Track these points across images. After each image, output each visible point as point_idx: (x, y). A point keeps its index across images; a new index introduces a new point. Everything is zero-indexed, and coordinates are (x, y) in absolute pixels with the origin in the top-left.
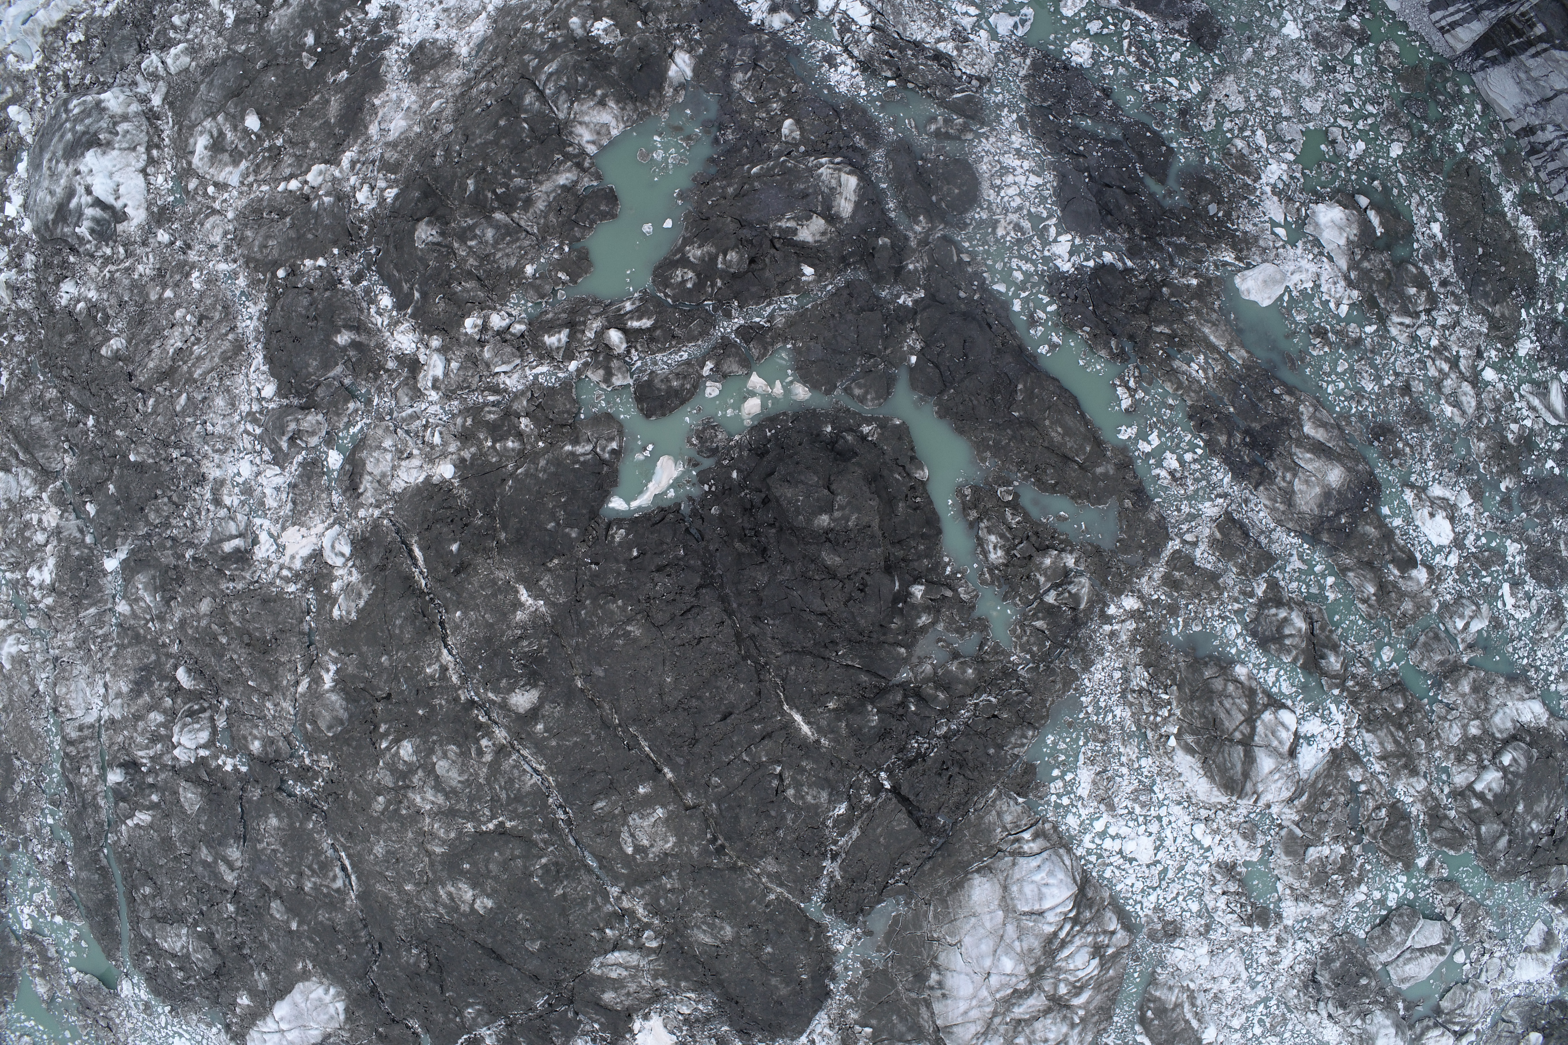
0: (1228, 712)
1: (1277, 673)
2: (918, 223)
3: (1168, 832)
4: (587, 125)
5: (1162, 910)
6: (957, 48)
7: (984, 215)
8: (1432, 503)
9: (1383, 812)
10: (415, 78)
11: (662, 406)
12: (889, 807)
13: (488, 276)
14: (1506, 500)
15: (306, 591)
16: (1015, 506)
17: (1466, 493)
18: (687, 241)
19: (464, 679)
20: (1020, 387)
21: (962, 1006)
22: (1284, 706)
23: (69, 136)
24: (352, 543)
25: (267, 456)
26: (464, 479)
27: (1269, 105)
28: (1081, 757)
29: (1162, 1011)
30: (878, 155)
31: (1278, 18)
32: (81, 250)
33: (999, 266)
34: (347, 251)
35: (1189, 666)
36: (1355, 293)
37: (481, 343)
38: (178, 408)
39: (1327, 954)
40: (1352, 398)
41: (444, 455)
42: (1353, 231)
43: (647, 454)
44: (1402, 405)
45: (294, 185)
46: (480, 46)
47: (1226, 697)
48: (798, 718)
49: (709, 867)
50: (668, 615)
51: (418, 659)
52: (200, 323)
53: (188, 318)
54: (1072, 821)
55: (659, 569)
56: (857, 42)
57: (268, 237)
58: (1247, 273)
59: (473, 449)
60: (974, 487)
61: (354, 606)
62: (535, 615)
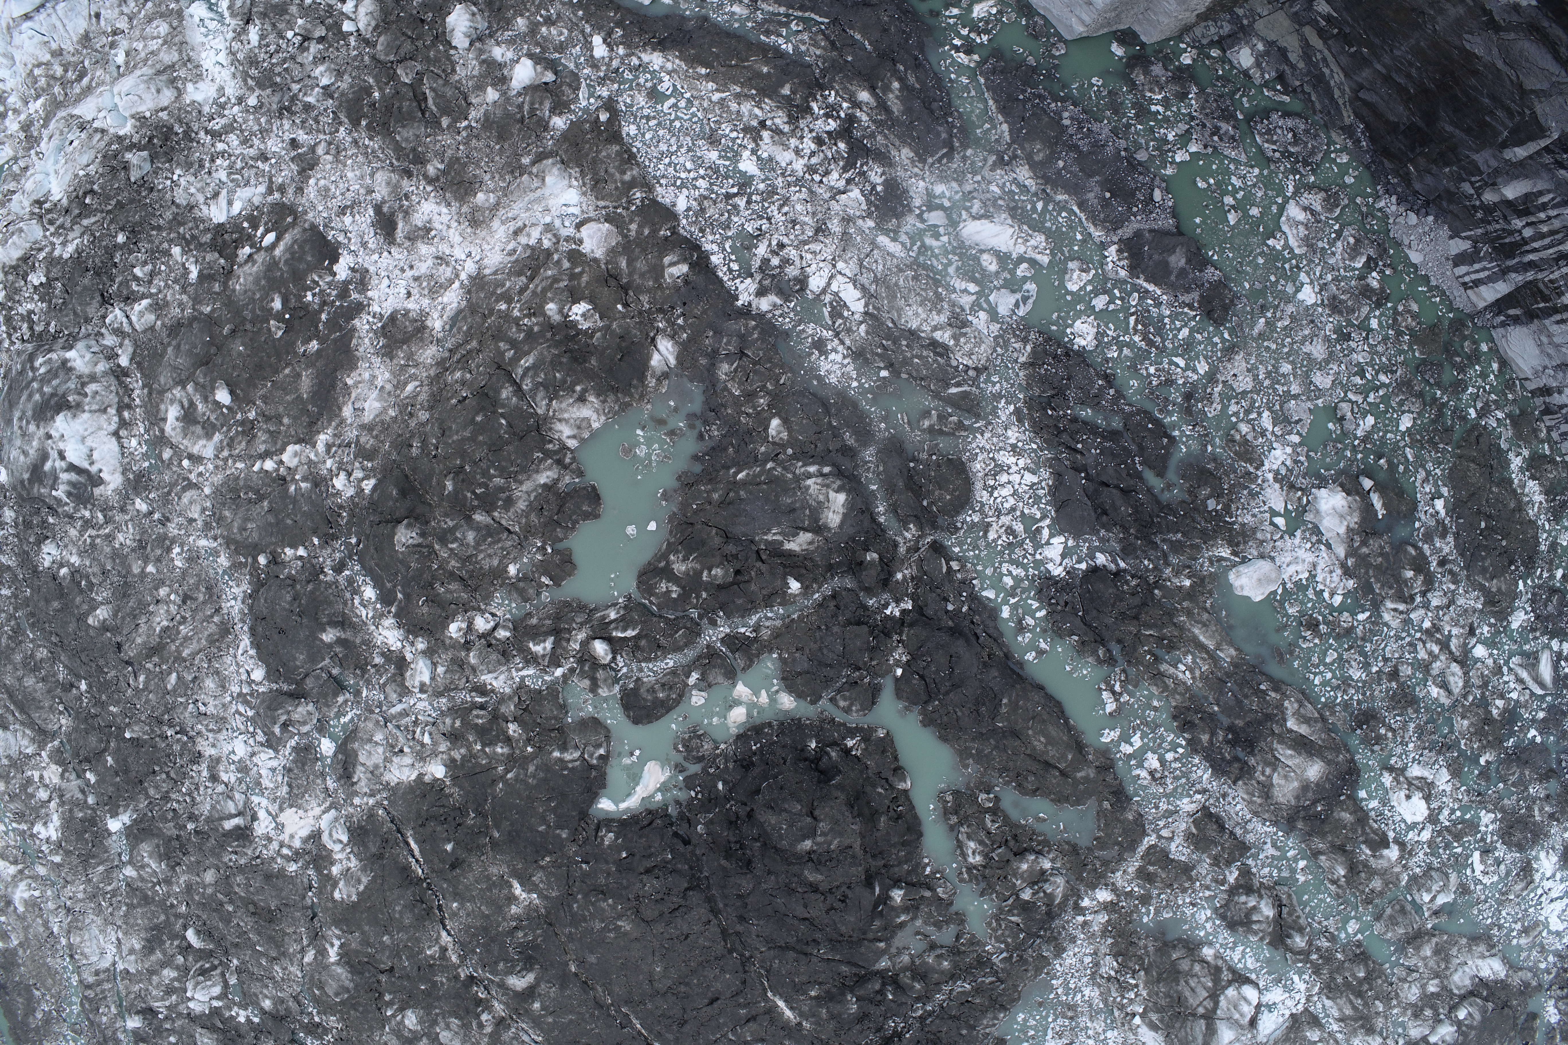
0: (1193, 990)
2: (908, 530)
4: (567, 421)
6: (955, 337)
7: (976, 518)
8: (1410, 784)
10: (388, 352)
11: (647, 717)
13: (471, 577)
14: (1484, 774)
15: (307, 869)
16: (995, 811)
17: (1444, 770)
18: (672, 548)
19: (463, 958)
20: (1005, 701)
22: (1248, 981)
23: (37, 397)
24: (349, 830)
25: (261, 738)
26: (454, 778)
27: (1278, 383)
28: (1050, 1032)
30: (869, 454)
31: (1294, 282)
32: (60, 510)
33: (989, 571)
34: (327, 540)
35: (1158, 950)
36: (1351, 584)
37: (467, 645)
38: (169, 687)
40: (1338, 687)
41: (435, 754)
42: (1354, 519)
43: (634, 759)
44: (1387, 691)
45: (269, 465)
46: (454, 320)
47: (1193, 976)
48: (781, 1004)
50: (657, 913)
51: (418, 940)
52: (184, 602)
53: (172, 597)
55: (648, 871)
56: (849, 331)
57: (246, 520)
58: (1242, 568)
59: (463, 751)
60: (956, 793)
61: (354, 890)
62: (530, 907)
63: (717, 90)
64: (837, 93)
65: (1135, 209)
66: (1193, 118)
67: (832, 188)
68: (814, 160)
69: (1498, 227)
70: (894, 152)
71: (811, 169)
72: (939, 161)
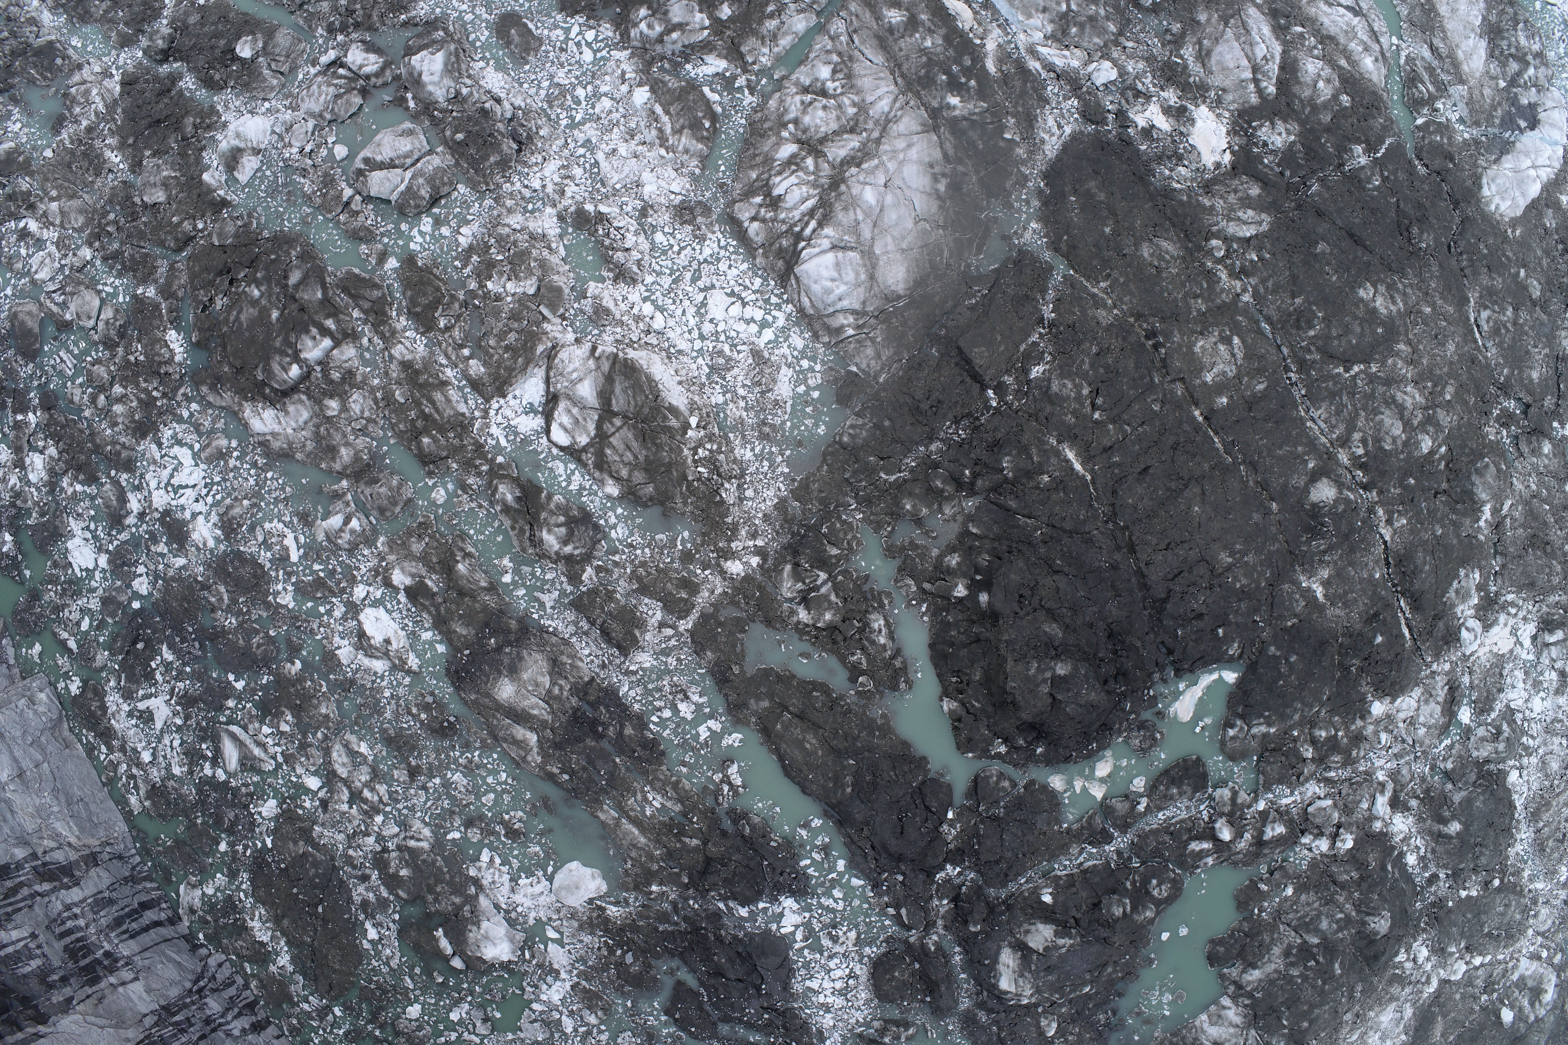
0: (628, 447)
1: (569, 484)
2: (936, 943)
3: (692, 322)
4: (1231, 1024)
5: (696, 237)
7: (867, 950)
8: (386, 654)
9: (442, 324)
11: (1187, 769)
12: (991, 372)
13: (1326, 886)
15: (1497, 594)
16: (856, 672)
17: (344, 662)
18: (1154, 923)
19: (1371, 511)
20: (849, 790)
21: (913, 153)
22: (562, 449)
24: (1459, 640)
25: (1519, 717)
26: (1363, 700)
28: (789, 410)
29: (695, 126)
30: (965, 1005)
33: (856, 903)
34: (1440, 903)
35: (671, 498)
36: (472, 872)
37: (1339, 826)
39: (504, 171)
41: (1377, 722)
42: (473, 935)
43: (1201, 724)
44: (420, 756)
45: (1478, 962)
47: (630, 464)
48: (1078, 467)
49: (1163, 320)
51: (1412, 531)
54: (798, 342)
55: (1200, 616)
57: (1503, 914)
58: (594, 896)
59: (1353, 728)
60: (895, 688)
61: (1463, 583)
62: (1311, 574)
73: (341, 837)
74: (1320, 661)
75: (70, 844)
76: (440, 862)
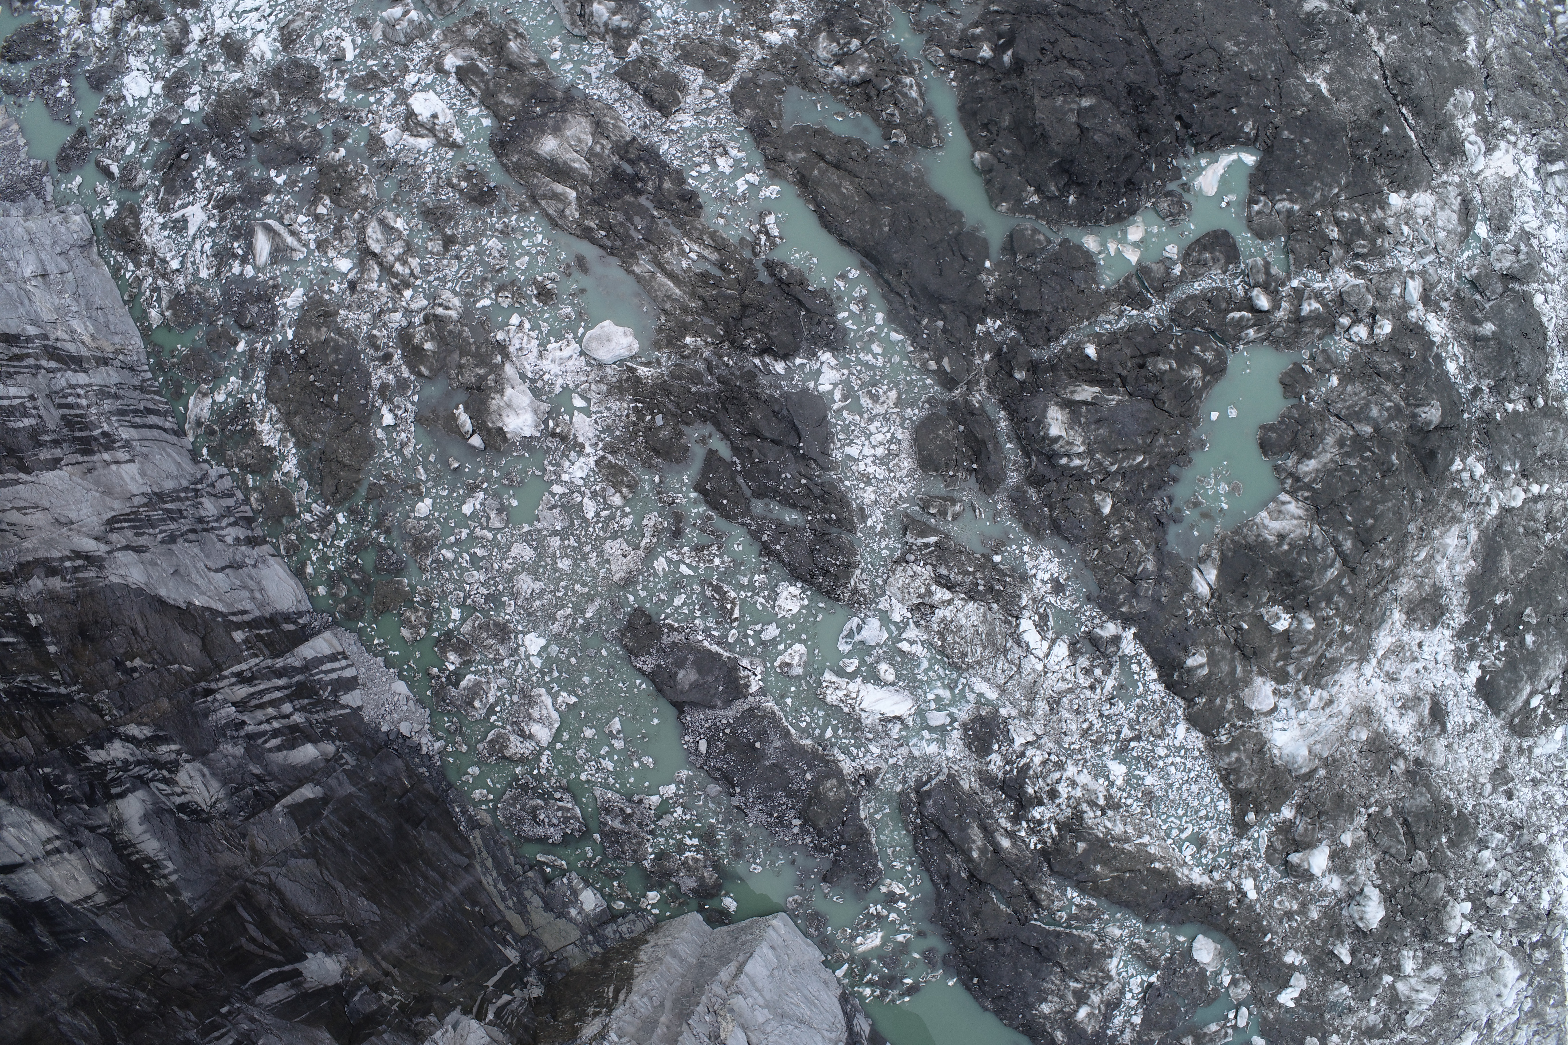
2: (979, 402)
4: (1293, 517)
6: (930, 593)
8: (431, 130)
10: (1438, 591)
11: (1217, 237)
13: (1371, 376)
15: (1495, 121)
16: (889, 125)
17: (389, 143)
18: (1200, 393)
19: (1364, 30)
20: (886, 229)
24: (1464, 153)
25: (1535, 241)
26: (1380, 192)
30: (1013, 478)
34: (1488, 417)
37: (1374, 313)
41: (1397, 216)
42: (495, 402)
44: (456, 226)
45: (1535, 489)
46: (1383, 620)
51: (1403, 50)
55: (1213, 94)
57: (1553, 439)
58: (626, 354)
59: (1374, 216)
60: (927, 145)
61: (1459, 99)
62: (1313, 71)
63: (1146, 845)
64: (1028, 846)
65: (728, 731)
66: (652, 832)
67: (1038, 748)
68: (1057, 775)
69: (316, 716)
70: (976, 785)
71: (1060, 766)
72: (930, 778)
73: (366, 317)
74: (1333, 146)
75: (83, 343)
76: (467, 332)
